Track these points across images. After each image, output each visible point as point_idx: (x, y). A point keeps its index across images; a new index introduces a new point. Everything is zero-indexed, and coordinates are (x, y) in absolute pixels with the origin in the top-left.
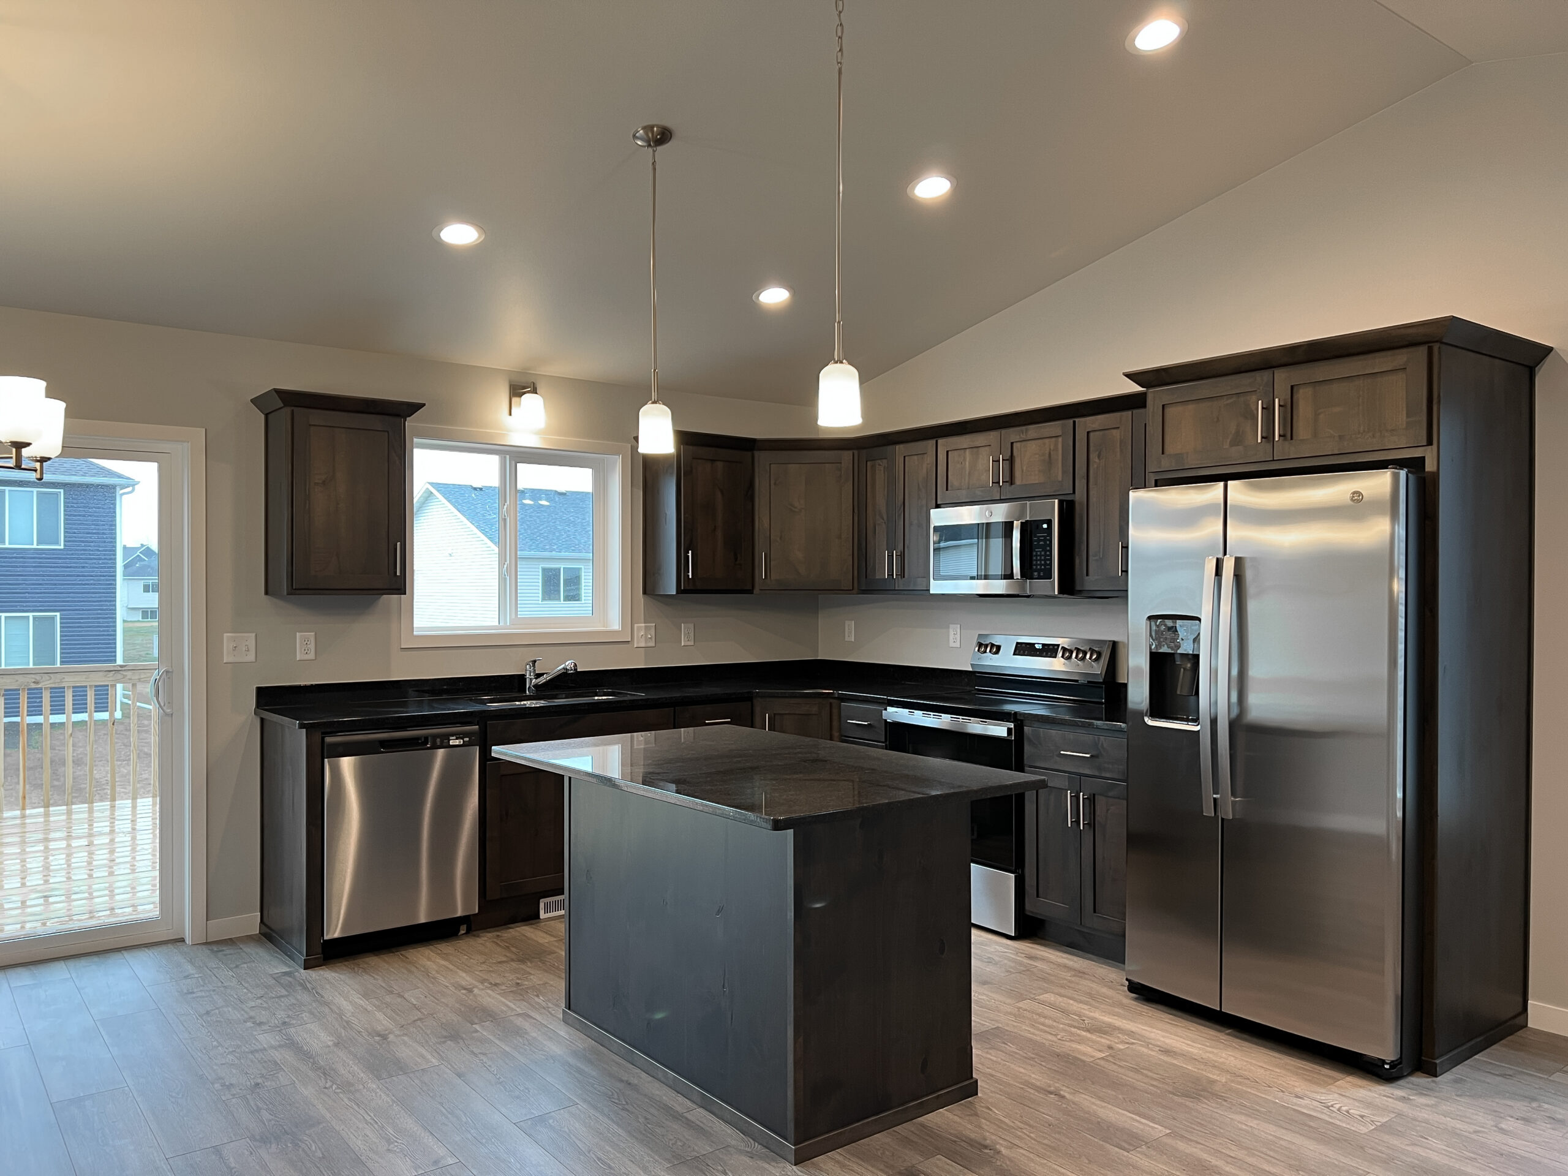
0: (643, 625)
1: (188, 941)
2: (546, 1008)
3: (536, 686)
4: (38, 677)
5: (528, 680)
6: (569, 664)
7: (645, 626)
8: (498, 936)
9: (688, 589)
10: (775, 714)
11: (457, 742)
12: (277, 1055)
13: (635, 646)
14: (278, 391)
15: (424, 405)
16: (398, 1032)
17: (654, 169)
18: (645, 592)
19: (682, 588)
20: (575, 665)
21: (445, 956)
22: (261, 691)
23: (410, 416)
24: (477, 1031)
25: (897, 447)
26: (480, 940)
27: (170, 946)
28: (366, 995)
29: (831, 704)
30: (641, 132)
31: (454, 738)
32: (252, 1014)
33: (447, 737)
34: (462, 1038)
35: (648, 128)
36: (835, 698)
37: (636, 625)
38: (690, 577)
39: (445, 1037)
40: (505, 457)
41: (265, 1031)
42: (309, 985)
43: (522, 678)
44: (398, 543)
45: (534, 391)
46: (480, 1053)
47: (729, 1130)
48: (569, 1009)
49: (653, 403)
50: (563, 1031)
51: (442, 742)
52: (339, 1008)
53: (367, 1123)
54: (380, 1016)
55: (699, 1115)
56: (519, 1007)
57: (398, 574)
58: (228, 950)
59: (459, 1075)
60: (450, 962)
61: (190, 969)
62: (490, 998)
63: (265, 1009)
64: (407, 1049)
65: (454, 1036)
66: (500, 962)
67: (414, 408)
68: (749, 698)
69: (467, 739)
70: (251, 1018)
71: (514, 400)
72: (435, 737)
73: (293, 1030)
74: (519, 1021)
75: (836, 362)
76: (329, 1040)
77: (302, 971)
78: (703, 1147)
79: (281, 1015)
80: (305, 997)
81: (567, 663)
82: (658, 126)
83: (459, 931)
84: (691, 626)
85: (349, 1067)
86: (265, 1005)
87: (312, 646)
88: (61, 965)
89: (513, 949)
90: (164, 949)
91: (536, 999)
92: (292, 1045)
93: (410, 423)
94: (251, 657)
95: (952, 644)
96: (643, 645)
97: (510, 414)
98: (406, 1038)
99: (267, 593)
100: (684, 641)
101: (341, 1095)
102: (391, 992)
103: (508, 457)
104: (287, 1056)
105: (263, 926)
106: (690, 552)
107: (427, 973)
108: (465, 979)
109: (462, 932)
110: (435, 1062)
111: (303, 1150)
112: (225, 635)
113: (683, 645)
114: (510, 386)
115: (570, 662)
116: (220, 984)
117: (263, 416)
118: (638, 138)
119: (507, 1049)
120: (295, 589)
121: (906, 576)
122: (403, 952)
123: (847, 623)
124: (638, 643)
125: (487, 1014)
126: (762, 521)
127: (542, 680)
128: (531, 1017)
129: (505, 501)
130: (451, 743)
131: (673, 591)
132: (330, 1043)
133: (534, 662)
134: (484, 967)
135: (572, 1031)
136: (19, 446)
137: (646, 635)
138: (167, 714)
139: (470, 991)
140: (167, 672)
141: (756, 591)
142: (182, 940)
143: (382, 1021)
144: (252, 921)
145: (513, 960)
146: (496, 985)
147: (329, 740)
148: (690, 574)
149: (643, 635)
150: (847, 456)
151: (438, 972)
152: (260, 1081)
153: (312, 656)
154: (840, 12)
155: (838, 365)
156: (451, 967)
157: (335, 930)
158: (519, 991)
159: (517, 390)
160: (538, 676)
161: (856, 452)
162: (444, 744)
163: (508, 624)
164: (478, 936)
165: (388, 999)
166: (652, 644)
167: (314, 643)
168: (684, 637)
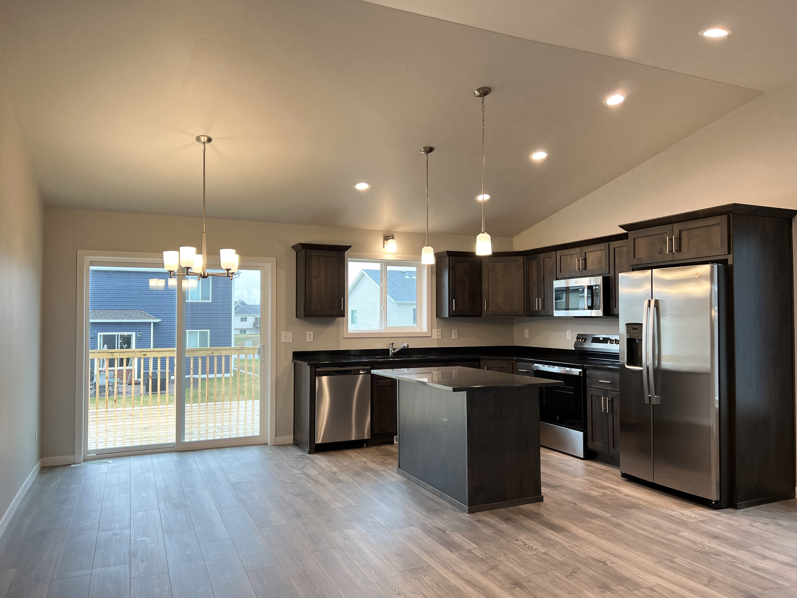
0: (436, 330)
1: (269, 444)
2: (392, 469)
3: (393, 353)
4: (213, 351)
5: (390, 351)
6: (405, 345)
7: (437, 331)
8: (378, 448)
9: (453, 315)
10: (489, 367)
11: (362, 372)
12: (300, 476)
13: (433, 339)
14: (301, 244)
15: (351, 246)
16: (340, 473)
17: (427, 162)
18: (437, 317)
19: (451, 315)
20: (408, 345)
21: (358, 453)
22: (294, 352)
23: (346, 251)
24: (367, 474)
25: (541, 254)
26: (371, 449)
27: (263, 445)
28: (329, 462)
29: (513, 363)
30: (423, 149)
31: (361, 371)
32: (291, 465)
33: (359, 370)
34: (361, 475)
35: (425, 148)
36: (514, 360)
37: (433, 330)
38: (454, 310)
39: (356, 475)
40: (382, 264)
41: (296, 470)
42: (310, 459)
43: (388, 350)
44: (342, 298)
45: (393, 238)
46: (367, 479)
47: (448, 504)
48: (399, 468)
49: (426, 246)
50: (397, 476)
51: (357, 372)
52: (320, 465)
53: (328, 494)
54: (334, 468)
55: (439, 500)
56: (382, 468)
57: (342, 309)
58: (282, 447)
59: (359, 484)
60: (360, 455)
61: (270, 452)
62: (372, 465)
63: (296, 464)
64: (342, 477)
65: (359, 474)
66: (377, 456)
67: (348, 247)
68: (478, 360)
69: (366, 371)
70: (291, 466)
71: (385, 242)
72: (354, 370)
73: (305, 470)
74: (381, 472)
75: (482, 233)
76: (317, 473)
77: (308, 455)
78: (438, 507)
79: (301, 466)
80: (308, 461)
81: (405, 344)
82: (428, 147)
83: (363, 446)
84: (457, 330)
85: (322, 479)
86: (295, 463)
87: (312, 337)
88: (228, 449)
89: (383, 452)
90: (261, 446)
91: (389, 466)
92: (305, 474)
93: (346, 253)
94: (291, 341)
95: (568, 339)
96: (436, 338)
97: (384, 248)
98: (342, 474)
99: (296, 317)
101: (320, 487)
102: (338, 462)
103: (383, 264)
104: (303, 476)
105: (294, 440)
106: (454, 300)
107: (351, 457)
108: (364, 459)
109: (365, 446)
110: (352, 481)
111: (308, 499)
112: (282, 332)
113: (453, 338)
114: (384, 237)
115: (406, 344)
116: (280, 457)
117: (295, 252)
118: (421, 151)
119: (376, 479)
120: (307, 315)
121: (545, 309)
122: (343, 451)
123: (525, 330)
124: (434, 337)
125: (371, 469)
126: (485, 287)
127: (396, 351)
128: (386, 471)
129: (382, 281)
130: (360, 372)
131: (447, 316)
132: (317, 474)
133: (393, 344)
134: (371, 456)
135: (399, 475)
136: (228, 270)
137: (437, 334)
138: (263, 361)
139: (365, 463)
140: (263, 346)
141: (483, 316)
142: (267, 444)
143: (335, 469)
144: (290, 438)
145: (382, 455)
146: (375, 462)
147: (318, 370)
148: (454, 309)
149: (436, 334)
150: (521, 259)
151: (355, 457)
152: (295, 482)
153: (312, 340)
154: (483, 112)
155: (483, 234)
156: (360, 456)
157: (319, 440)
158: (383, 464)
159: (386, 238)
160: (394, 349)
161: (525, 257)
162: (358, 373)
163: (383, 329)
164: (371, 448)
165: (337, 463)
166: (440, 338)
167: (312, 335)
168: (454, 335)
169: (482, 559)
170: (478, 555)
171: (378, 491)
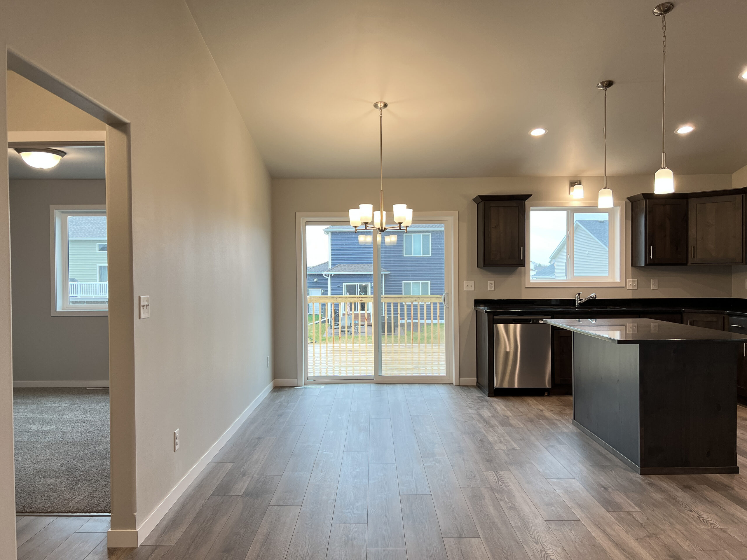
0: (631, 280)
1: (454, 384)
2: (568, 420)
3: (580, 304)
5: (576, 301)
6: (593, 295)
7: (632, 281)
8: (559, 398)
9: (650, 263)
10: (693, 321)
11: (542, 322)
12: (473, 416)
13: (627, 289)
14: (479, 196)
15: (532, 195)
16: (513, 417)
17: (606, 98)
18: (632, 265)
19: (648, 263)
20: (596, 296)
21: (537, 401)
22: (475, 300)
23: (527, 200)
24: (540, 421)
26: (552, 398)
27: (449, 385)
28: (506, 406)
29: (724, 317)
30: (600, 84)
31: (541, 320)
32: (469, 405)
33: (538, 320)
34: (534, 422)
35: (602, 83)
36: (725, 314)
37: (628, 280)
38: (651, 258)
39: (528, 421)
40: (569, 211)
41: (472, 410)
42: (488, 401)
43: (574, 300)
44: (522, 248)
45: (580, 183)
46: (539, 427)
47: (620, 462)
48: (574, 419)
49: (604, 188)
50: (571, 427)
51: (536, 321)
52: (496, 408)
53: (496, 436)
54: (508, 412)
55: (611, 456)
56: (560, 418)
57: (522, 259)
58: (466, 388)
59: (529, 431)
60: (538, 403)
61: (453, 391)
62: (548, 414)
64: (514, 422)
65: (531, 421)
66: (557, 405)
67: (527, 197)
68: (680, 313)
71: (571, 188)
72: (533, 319)
73: (480, 411)
74: (556, 422)
76: (490, 415)
77: (487, 397)
78: (608, 464)
79: (477, 407)
80: (486, 403)
81: (592, 295)
82: (607, 81)
84: (657, 280)
85: (494, 422)
86: (473, 404)
87: (493, 286)
88: (417, 385)
89: (564, 402)
90: (447, 385)
91: (565, 417)
92: (479, 414)
93: (527, 202)
94: (473, 289)
96: (631, 288)
97: (570, 194)
98: (515, 419)
99: (477, 267)
100: (653, 287)
101: (490, 428)
102: (514, 407)
103: (570, 211)
104: (477, 417)
105: (478, 383)
106: (651, 247)
107: (529, 404)
108: (541, 407)
109: (546, 394)
110: (522, 426)
111: (475, 438)
112: (464, 281)
113: (652, 289)
114: (570, 182)
115: (593, 294)
116: (461, 396)
117: (476, 205)
118: (599, 87)
119: (548, 427)
120: (486, 265)
122: (522, 397)
123: (746, 280)
124: (628, 288)
125: (545, 418)
126: (692, 231)
127: (583, 301)
128: (561, 421)
129: (569, 229)
130: (540, 322)
131: (644, 265)
132: (490, 416)
133: (579, 294)
134: (550, 405)
135: (574, 427)
137: (633, 284)
138: (447, 307)
139: (542, 411)
140: (447, 293)
141: (689, 264)
142: (453, 384)
143: (509, 414)
144: (473, 381)
145: (561, 405)
146: (552, 411)
147: (495, 317)
149: (631, 284)
150: (739, 197)
151: (533, 404)
152: (467, 420)
153: (493, 289)
154: (664, 31)
155: (663, 170)
156: (538, 404)
157: (496, 384)
158: (560, 414)
159: (572, 184)
160: (581, 300)
161: (744, 195)
163: (570, 279)
164: (552, 397)
165: (513, 408)
166: (636, 288)
167: (494, 284)
168: (653, 286)
169: (642, 524)
170: (639, 519)
171: (547, 439)
